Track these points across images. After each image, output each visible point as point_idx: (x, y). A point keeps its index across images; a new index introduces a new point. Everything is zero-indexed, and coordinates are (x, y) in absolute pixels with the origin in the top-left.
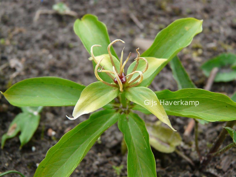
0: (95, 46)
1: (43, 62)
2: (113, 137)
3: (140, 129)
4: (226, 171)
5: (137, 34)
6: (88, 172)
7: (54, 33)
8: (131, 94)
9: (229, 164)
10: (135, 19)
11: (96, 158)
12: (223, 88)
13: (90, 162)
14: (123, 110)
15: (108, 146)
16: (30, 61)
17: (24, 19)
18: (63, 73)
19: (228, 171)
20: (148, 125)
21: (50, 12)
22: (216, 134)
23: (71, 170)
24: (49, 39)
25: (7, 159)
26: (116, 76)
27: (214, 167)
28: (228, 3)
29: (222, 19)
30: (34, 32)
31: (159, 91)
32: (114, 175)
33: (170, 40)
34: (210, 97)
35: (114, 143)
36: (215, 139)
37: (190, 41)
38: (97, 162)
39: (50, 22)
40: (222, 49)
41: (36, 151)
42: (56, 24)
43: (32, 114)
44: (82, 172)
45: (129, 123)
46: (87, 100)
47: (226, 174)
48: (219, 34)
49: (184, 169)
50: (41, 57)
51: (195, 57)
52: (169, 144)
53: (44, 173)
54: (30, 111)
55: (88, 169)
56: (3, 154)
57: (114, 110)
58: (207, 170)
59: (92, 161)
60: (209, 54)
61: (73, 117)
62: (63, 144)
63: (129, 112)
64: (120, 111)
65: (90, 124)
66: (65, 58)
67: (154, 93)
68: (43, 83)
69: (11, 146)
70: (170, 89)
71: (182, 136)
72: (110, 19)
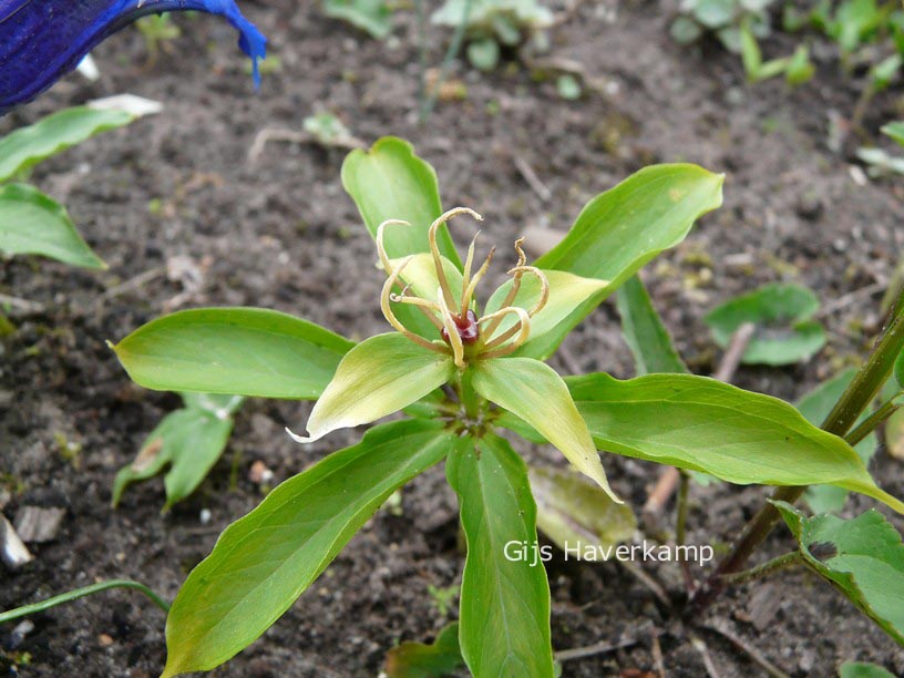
0: (390, 224)
1: (262, 273)
2: (436, 500)
3: (510, 486)
4: (765, 631)
5: (532, 213)
6: (353, 597)
7: (299, 194)
8: (489, 378)
9: (772, 610)
10: (529, 174)
11: (384, 558)
12: (765, 383)
13: (363, 569)
14: (467, 424)
15: (421, 523)
16: (224, 267)
17: (222, 150)
18: (314, 307)
19: (770, 630)
20: (541, 474)
21: (295, 136)
22: (738, 514)
23: (289, 596)
24: (284, 211)
25: (125, 541)
26: (446, 317)
27: (728, 614)
28: (791, 150)
29: (773, 189)
30: (243, 188)
31: (579, 376)
32: (432, 612)
33: (624, 227)
34: (737, 407)
35: (440, 516)
36: (736, 528)
37: (682, 232)
38: (385, 571)
39: (291, 165)
40: (768, 272)
41: (211, 522)
42: (309, 170)
43: (211, 416)
44: (338, 595)
45: (480, 465)
46: (357, 387)
47: (763, 636)
48: (762, 230)
49: (639, 613)
50: (257, 256)
51: (689, 288)
52: (598, 533)
53: (206, 599)
54: (208, 405)
55: (357, 590)
56: (114, 526)
57: (441, 421)
58: (707, 623)
59: (372, 564)
60: (733, 284)
61: (307, 435)
62: (274, 513)
63: (483, 430)
64: (457, 426)
65: (363, 457)
66: (323, 265)
67: (560, 382)
68: (233, 324)
69: (141, 503)
70: (613, 374)
71: (639, 515)
72: (461, 167)
